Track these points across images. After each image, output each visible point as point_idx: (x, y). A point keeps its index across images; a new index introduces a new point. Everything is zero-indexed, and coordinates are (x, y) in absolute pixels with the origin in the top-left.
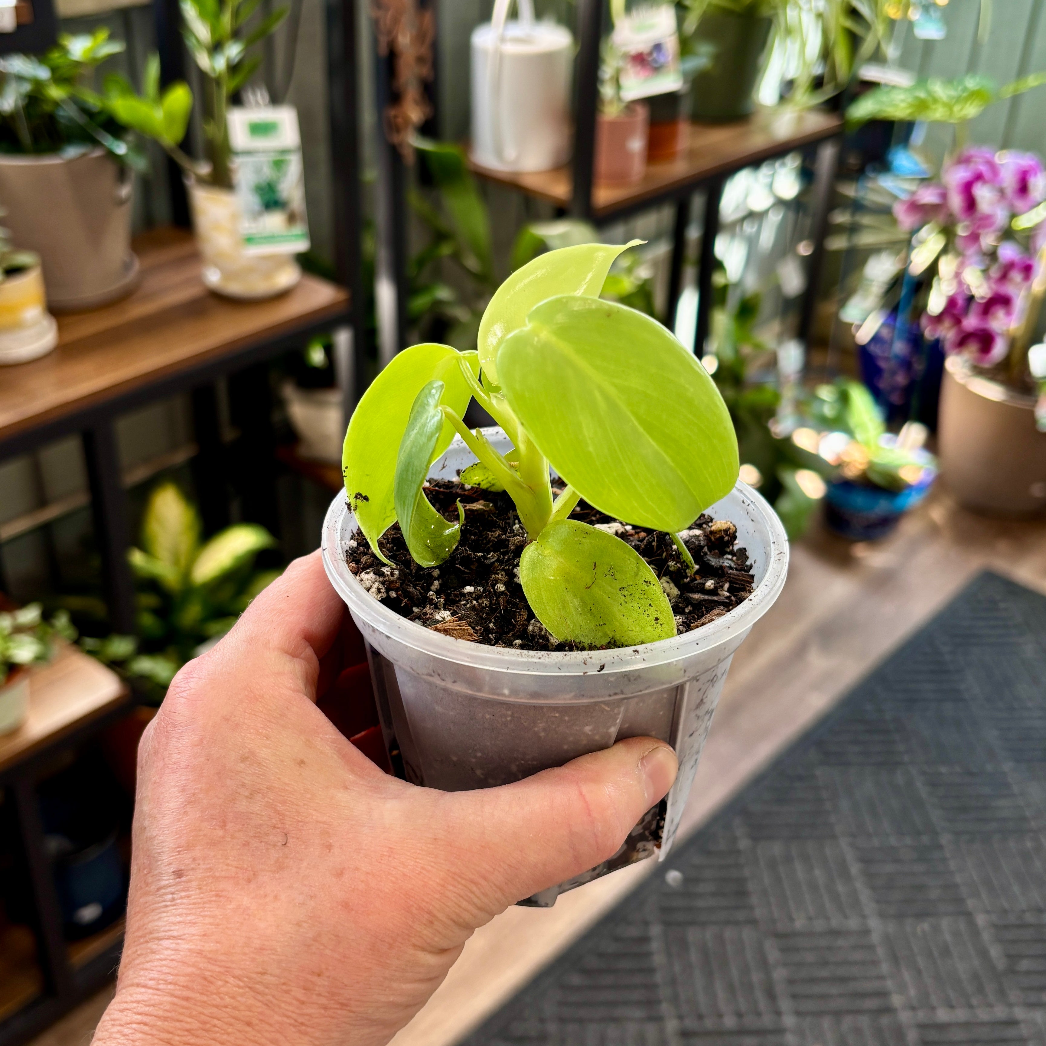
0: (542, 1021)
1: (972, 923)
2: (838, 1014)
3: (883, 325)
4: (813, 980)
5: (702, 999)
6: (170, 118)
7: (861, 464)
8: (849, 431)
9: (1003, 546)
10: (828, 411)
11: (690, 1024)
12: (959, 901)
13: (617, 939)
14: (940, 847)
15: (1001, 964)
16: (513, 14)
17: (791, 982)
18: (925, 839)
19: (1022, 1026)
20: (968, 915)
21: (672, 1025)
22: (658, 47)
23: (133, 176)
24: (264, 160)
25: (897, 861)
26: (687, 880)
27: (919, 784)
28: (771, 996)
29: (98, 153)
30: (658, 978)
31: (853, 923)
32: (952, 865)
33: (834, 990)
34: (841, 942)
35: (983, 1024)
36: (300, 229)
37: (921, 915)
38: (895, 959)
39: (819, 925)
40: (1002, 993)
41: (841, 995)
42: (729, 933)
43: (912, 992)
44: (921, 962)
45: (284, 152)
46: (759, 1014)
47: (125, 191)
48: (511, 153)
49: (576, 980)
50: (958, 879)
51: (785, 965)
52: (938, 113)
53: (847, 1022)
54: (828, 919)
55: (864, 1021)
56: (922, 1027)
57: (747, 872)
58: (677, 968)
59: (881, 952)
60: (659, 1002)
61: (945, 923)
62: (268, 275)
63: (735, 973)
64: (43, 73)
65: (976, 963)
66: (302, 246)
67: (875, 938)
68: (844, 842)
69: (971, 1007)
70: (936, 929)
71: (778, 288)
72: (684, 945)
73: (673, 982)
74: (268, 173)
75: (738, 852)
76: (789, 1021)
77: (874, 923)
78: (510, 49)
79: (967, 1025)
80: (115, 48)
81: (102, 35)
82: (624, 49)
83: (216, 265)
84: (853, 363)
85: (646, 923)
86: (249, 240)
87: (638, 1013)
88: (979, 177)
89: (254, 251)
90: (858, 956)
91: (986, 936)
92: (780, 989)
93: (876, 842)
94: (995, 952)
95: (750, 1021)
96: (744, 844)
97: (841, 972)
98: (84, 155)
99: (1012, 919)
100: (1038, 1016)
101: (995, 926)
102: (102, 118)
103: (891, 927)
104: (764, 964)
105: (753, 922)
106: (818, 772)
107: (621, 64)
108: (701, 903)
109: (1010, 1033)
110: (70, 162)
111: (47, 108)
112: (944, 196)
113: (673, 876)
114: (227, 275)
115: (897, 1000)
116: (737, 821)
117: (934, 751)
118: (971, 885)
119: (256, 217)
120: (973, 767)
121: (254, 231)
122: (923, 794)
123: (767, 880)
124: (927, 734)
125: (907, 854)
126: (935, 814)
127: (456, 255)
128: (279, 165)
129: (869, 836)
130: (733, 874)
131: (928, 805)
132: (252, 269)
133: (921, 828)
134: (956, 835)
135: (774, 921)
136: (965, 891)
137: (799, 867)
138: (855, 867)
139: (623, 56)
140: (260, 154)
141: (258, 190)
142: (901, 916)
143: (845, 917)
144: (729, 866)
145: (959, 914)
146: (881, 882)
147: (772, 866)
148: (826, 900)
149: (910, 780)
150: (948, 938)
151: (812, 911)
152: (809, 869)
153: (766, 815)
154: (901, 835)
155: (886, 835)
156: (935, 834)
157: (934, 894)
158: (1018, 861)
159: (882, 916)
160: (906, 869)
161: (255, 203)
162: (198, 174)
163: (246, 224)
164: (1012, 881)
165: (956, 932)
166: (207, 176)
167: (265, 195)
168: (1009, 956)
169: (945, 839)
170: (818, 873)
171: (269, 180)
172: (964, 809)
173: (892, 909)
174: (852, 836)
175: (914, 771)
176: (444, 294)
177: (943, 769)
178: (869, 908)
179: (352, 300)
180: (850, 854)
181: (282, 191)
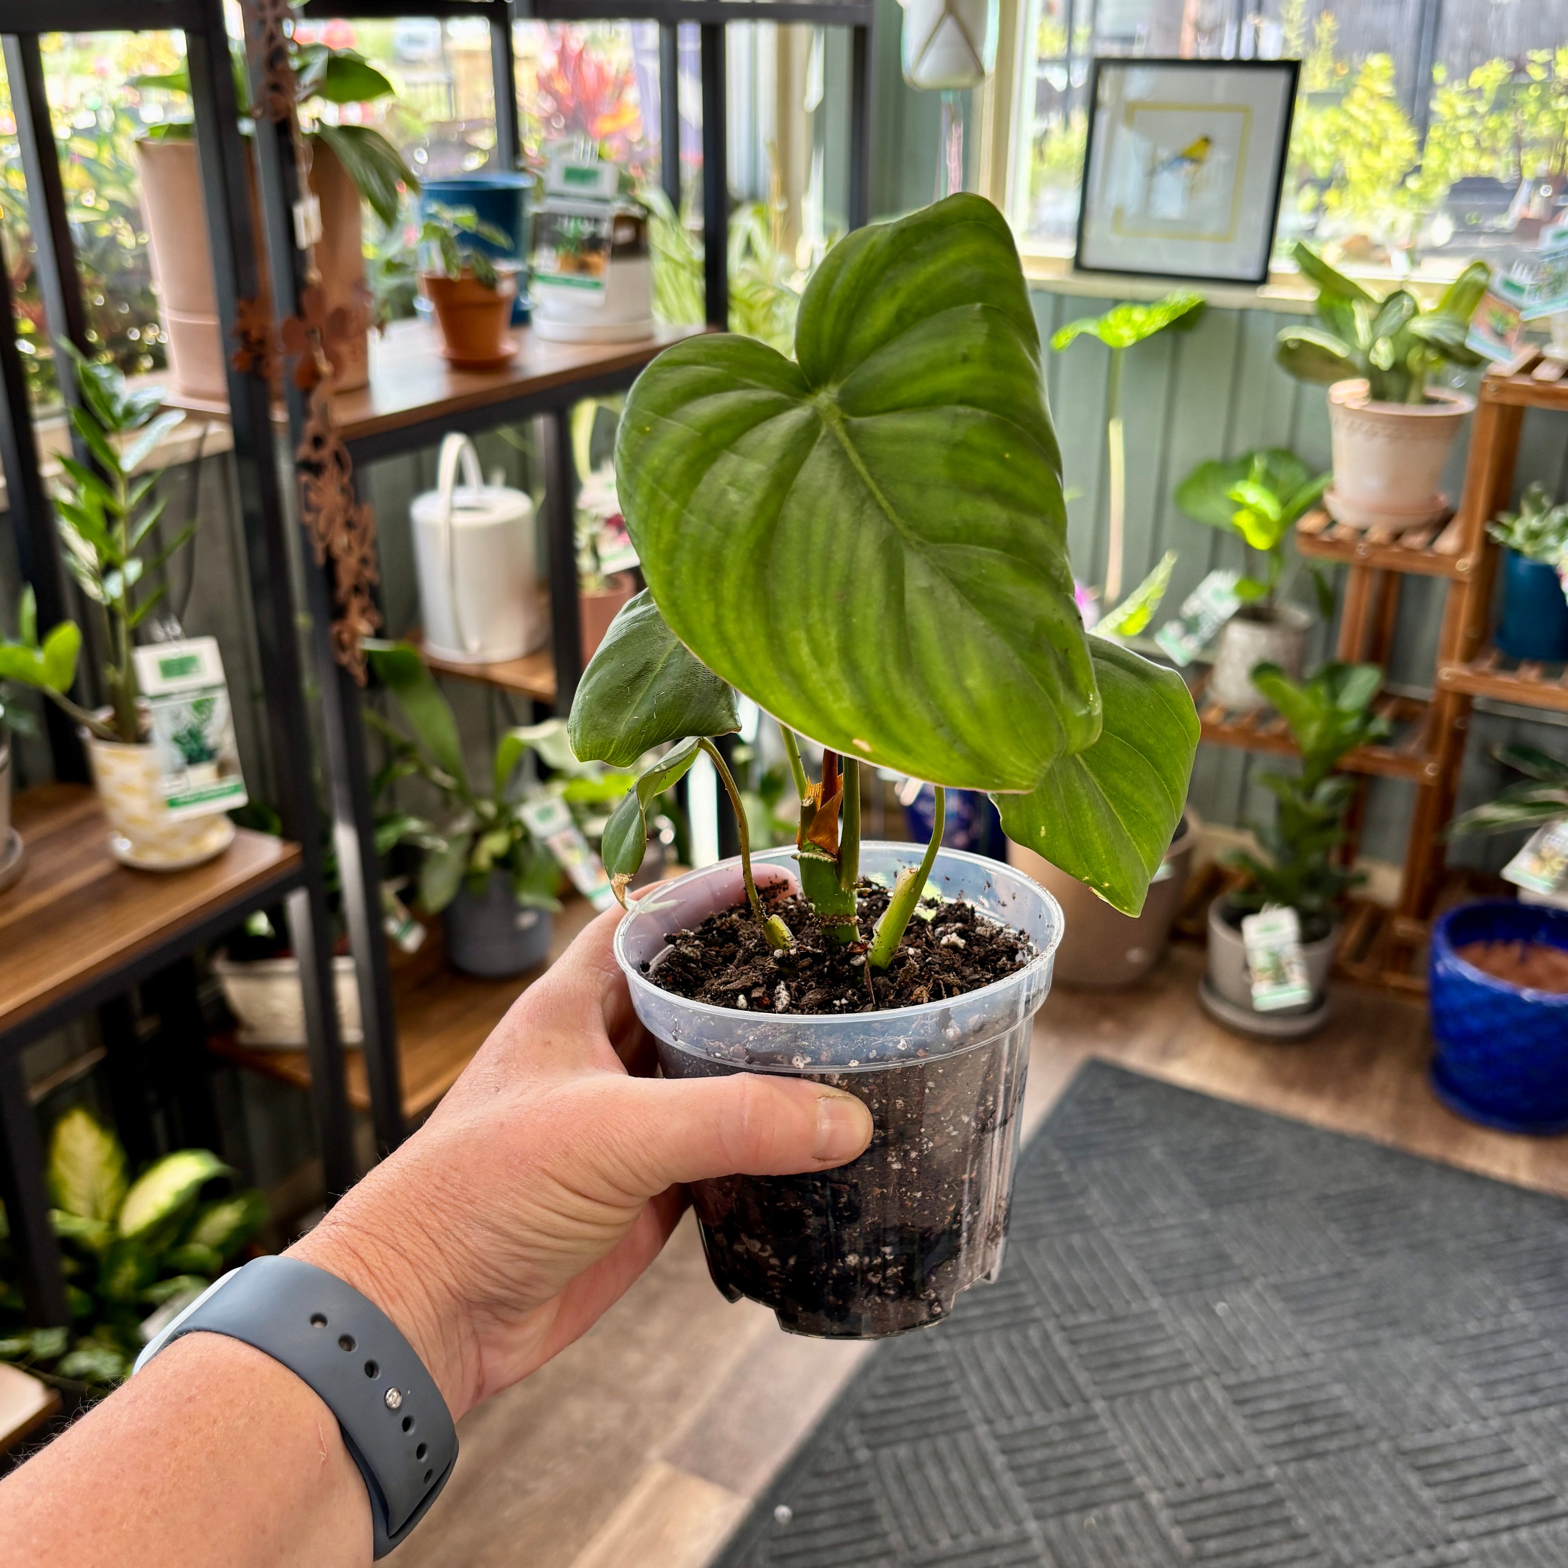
1: (1146, 1507)
6: (56, 662)
9: (1107, 1026)
12: (1128, 1480)
14: (1093, 1417)
15: (1187, 1549)
16: (460, 479)
18: (1076, 1410)
20: (1139, 1496)
24: (183, 704)
25: (1049, 1444)
26: (796, 1516)
27: (1057, 1338)
31: (1008, 1531)
32: (1112, 1436)
34: (997, 1559)
36: (235, 779)
37: (1085, 1507)
39: (968, 1541)
45: (207, 689)
47: (2, 756)
48: (474, 644)
50: (1122, 1452)
54: (976, 1532)
57: (873, 1489)
61: (1115, 1510)
62: (195, 839)
65: (1157, 1554)
66: (239, 800)
67: (1037, 1546)
68: (982, 1430)
70: (1106, 1521)
74: (189, 718)
75: (857, 1467)
77: (1032, 1526)
78: (462, 520)
82: (594, 511)
83: (125, 834)
84: (900, 822)
86: (173, 803)
89: (177, 815)
91: (1164, 1517)
93: (1020, 1423)
94: (1176, 1534)
96: (863, 1455)
99: (1190, 1490)
101: (1173, 1505)
103: (1053, 1527)
105: (888, 1553)
107: (597, 528)
108: (820, 1541)
113: (783, 1511)
114: (141, 845)
116: (851, 1426)
117: (1070, 1298)
118: (1139, 1459)
119: (178, 772)
120: (1119, 1309)
121: (175, 790)
122: (1064, 1351)
123: (897, 1495)
124: (1057, 1276)
125: (1057, 1434)
126: (1082, 1377)
127: (423, 773)
128: (201, 707)
129: (1010, 1418)
130: (856, 1495)
131: (1072, 1367)
132: (174, 833)
133: (1068, 1398)
134: (1110, 1398)
135: (912, 1548)
136: (1131, 1467)
137: (933, 1473)
138: (999, 1461)
139: (596, 518)
140: (176, 697)
141: (177, 740)
142: (1062, 1512)
143: (997, 1526)
144: (849, 1487)
145: (1130, 1497)
146: (1031, 1473)
147: (901, 1476)
148: (970, 1506)
149: (1046, 1338)
150: (1120, 1529)
151: (955, 1525)
152: (945, 1473)
153: (884, 1413)
154: (1048, 1409)
155: (1029, 1414)
156: (1086, 1401)
157: (1097, 1477)
158: (1186, 1417)
159: (1039, 1516)
160: (1060, 1450)
161: (176, 756)
162: (95, 725)
163: (167, 785)
164: (1181, 1443)
165: (1129, 1520)
166: (106, 728)
167: (188, 746)
168: (1191, 1540)
169: (1099, 1406)
170: (957, 1476)
171: (189, 726)
172: (1116, 1365)
173: (1048, 1507)
174: (989, 1421)
175: (1050, 1325)
176: (413, 825)
177: (1085, 1318)
178: (1023, 1508)
179: (304, 854)
180: (991, 1446)
181: (207, 737)
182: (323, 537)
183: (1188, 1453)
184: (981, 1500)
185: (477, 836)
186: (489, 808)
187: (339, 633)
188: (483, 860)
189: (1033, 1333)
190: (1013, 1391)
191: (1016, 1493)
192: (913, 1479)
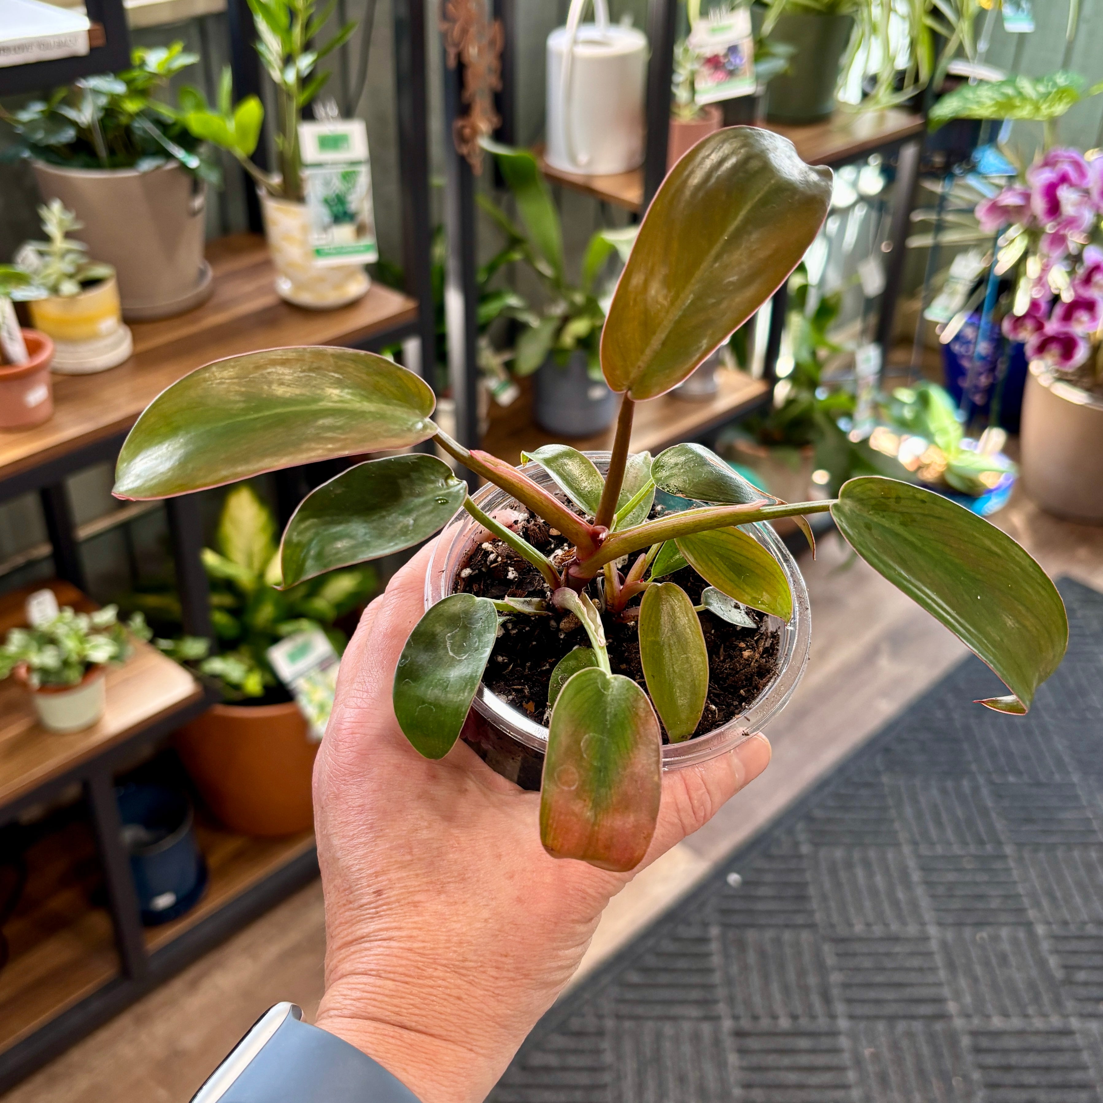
0: (600, 1017)
1: (1032, 935)
2: (892, 1019)
3: (967, 324)
4: (869, 985)
5: (757, 999)
6: (242, 130)
7: (940, 466)
8: (928, 435)
9: (1083, 552)
10: (908, 414)
11: (746, 1024)
12: (1021, 911)
13: (676, 939)
14: (1004, 857)
15: (1059, 974)
16: (588, 17)
17: (846, 986)
18: (989, 849)
19: (1078, 1036)
20: (1029, 925)
21: (727, 1024)
22: (733, 50)
23: (206, 187)
24: (334, 173)
25: (960, 870)
26: (745, 883)
27: (985, 792)
28: (827, 999)
29: (171, 165)
30: (717, 978)
31: (912, 930)
32: (1016, 874)
33: (890, 995)
34: (898, 949)
35: (1037, 1033)
36: (369, 240)
37: (979, 925)
38: (951, 966)
39: (878, 930)
40: (1058, 1003)
41: (896, 1001)
42: (787, 936)
43: (968, 999)
44: (978, 970)
45: (354, 163)
46: (813, 1017)
47: (198, 202)
48: (583, 158)
49: (634, 977)
50: (1021, 889)
51: (841, 969)
52: (1025, 112)
53: (901, 1026)
54: (886, 925)
55: (918, 1026)
56: (974, 1034)
57: (808, 876)
58: (734, 969)
59: (939, 960)
60: (716, 1002)
61: (1004, 932)
62: (338, 286)
63: (792, 976)
64: (119, 88)
65: (1034, 973)
66: (371, 257)
67: (934, 945)
68: (907, 850)
69: (1026, 1016)
70: (995, 939)
71: (859, 288)
72: (742, 946)
73: (729, 982)
74: (338, 185)
75: (800, 857)
76: (843, 1024)
77: (933, 930)
78: (583, 51)
79: (1021, 1033)
80: (191, 59)
81: (177, 47)
82: (697, 51)
83: (288, 276)
85: (706, 925)
86: (319, 252)
87: (694, 1012)
88: (1064, 179)
89: (322, 263)
90: (916, 962)
91: (1045, 946)
92: (835, 992)
93: (939, 850)
94: (1053, 961)
95: (804, 1023)
96: (805, 849)
97: (898, 977)
98: (158, 168)
99: (1073, 929)
100: (1094, 1026)
101: (1056, 938)
102: (176, 130)
103: (950, 935)
104: (821, 967)
105: (812, 926)
106: (885, 779)
107: (696, 66)
108: (760, 906)
109: (1065, 1042)
110: (145, 175)
111: (124, 120)
112: (1027, 196)
113: (734, 878)
114: (299, 286)
115: (952, 1007)
116: (800, 826)
117: (1002, 760)
118: (1033, 895)
119: (325, 229)
120: (1042, 778)
121: (323, 242)
122: (989, 803)
123: (827, 885)
124: (996, 742)
125: (968, 865)
126: (1000, 825)
127: (529, 260)
128: (348, 177)
129: (932, 844)
130: (795, 878)
131: (994, 815)
132: (321, 279)
133: (985, 837)
134: (1020, 846)
135: (832, 926)
136: (1026, 902)
137: (860, 873)
138: (916, 876)
139: (698, 58)
140: (329, 166)
141: (327, 202)
142: (959, 925)
143: (904, 924)
144: (791, 871)
145: (1019, 924)
146: (941, 890)
147: (833, 871)
148: (886, 906)
149: (976, 789)
150: (1006, 947)
151: (871, 917)
152: (870, 875)
153: (829, 820)
154: (964, 843)
155: (949, 844)
156: (999, 843)
157: (995, 904)
158: (1082, 872)
159: (940, 924)
160: (968, 878)
161: (325, 214)
162: (270, 185)
163: (316, 236)
164: (1075, 892)
165: (1015, 941)
166: (278, 188)
167: (335, 209)
168: (1066, 967)
169: (1009, 850)
170: (879, 880)
171: (337, 191)
172: (1029, 820)
173: (950, 919)
174: (915, 844)
175: (981, 780)
176: (513, 301)
177: (1011, 779)
178: (928, 916)
179: (420, 309)
180: (912, 863)
181: (351, 203)
182: (457, 45)
183: (1078, 900)
184: (895, 903)
185: (566, 320)
186: (579, 298)
187: (463, 127)
188: (568, 339)
189: (966, 784)
190: (939, 824)
191: (925, 903)
192: (843, 875)
